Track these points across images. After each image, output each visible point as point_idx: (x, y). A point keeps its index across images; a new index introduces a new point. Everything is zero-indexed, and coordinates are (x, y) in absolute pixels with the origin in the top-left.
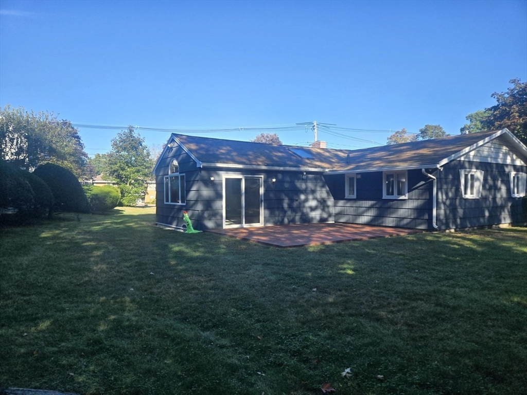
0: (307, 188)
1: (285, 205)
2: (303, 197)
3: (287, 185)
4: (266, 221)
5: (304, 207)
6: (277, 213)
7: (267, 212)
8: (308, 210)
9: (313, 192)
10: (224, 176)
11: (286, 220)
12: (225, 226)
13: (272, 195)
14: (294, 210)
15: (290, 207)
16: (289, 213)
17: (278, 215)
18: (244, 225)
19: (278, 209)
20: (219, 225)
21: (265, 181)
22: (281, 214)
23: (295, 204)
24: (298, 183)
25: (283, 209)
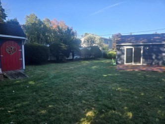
1: (154, 57)
2: (164, 54)
3: (155, 50)
4: (143, 63)
6: (149, 60)
7: (144, 60)
10: (125, 48)
11: (154, 63)
12: (125, 64)
13: (147, 54)
14: (159, 60)
15: (156, 58)
16: (156, 61)
17: (149, 61)
18: (133, 64)
19: (150, 59)
20: (123, 63)
21: (143, 49)
22: (151, 61)
23: (159, 57)
24: (162, 49)
25: (152, 59)
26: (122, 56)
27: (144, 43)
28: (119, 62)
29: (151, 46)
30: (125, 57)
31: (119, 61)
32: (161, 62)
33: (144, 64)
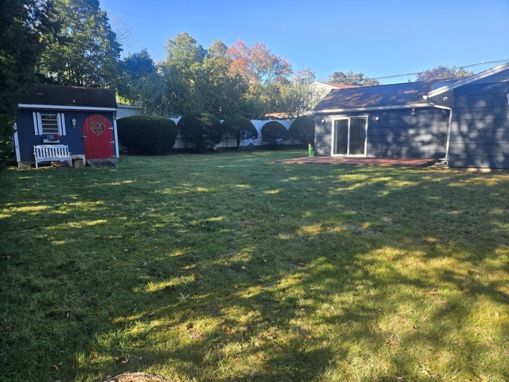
0: (418, 123)
1: (390, 139)
2: (411, 132)
3: (392, 122)
4: (368, 152)
5: (414, 141)
6: (380, 146)
7: (370, 145)
8: (419, 144)
9: (427, 126)
10: (333, 119)
11: (390, 153)
12: (333, 155)
13: (375, 131)
14: (401, 144)
15: (395, 141)
16: (394, 147)
17: (381, 148)
18: (348, 155)
19: (382, 143)
20: (327, 154)
21: (369, 119)
22: (384, 147)
23: (402, 138)
24: (407, 119)
25: (387, 143)
26: (327, 138)
27: (370, 106)
28: (321, 152)
29: (385, 114)
30: (331, 139)
31: (321, 148)
32: (404, 150)
33: (371, 156)
